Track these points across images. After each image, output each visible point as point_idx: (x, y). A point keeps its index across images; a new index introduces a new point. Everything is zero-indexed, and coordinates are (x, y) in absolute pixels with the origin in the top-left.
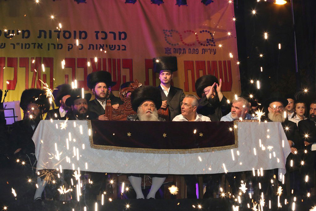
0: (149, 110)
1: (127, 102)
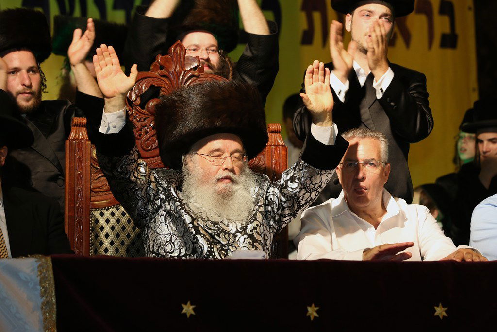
0: (227, 173)
1: (143, 127)
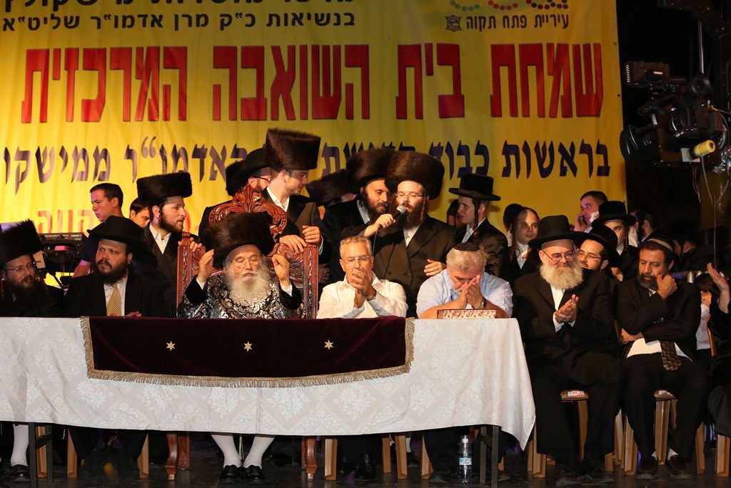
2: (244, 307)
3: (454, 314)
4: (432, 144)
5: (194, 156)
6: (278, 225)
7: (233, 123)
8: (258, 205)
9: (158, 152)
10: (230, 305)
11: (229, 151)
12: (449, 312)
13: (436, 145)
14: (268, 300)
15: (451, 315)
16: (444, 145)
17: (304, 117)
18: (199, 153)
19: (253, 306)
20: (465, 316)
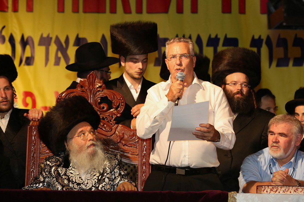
0: (91, 142)
2: (79, 184)
3: (271, 190)
4: (253, 37)
5: (40, 44)
6: (116, 109)
7: (76, 14)
8: (99, 91)
9: (7, 39)
10: (66, 182)
11: (72, 41)
12: (267, 188)
13: (256, 37)
14: (100, 178)
15: (269, 190)
16: (264, 37)
17: (139, 11)
18: (45, 41)
19: (86, 183)
20: (281, 192)
